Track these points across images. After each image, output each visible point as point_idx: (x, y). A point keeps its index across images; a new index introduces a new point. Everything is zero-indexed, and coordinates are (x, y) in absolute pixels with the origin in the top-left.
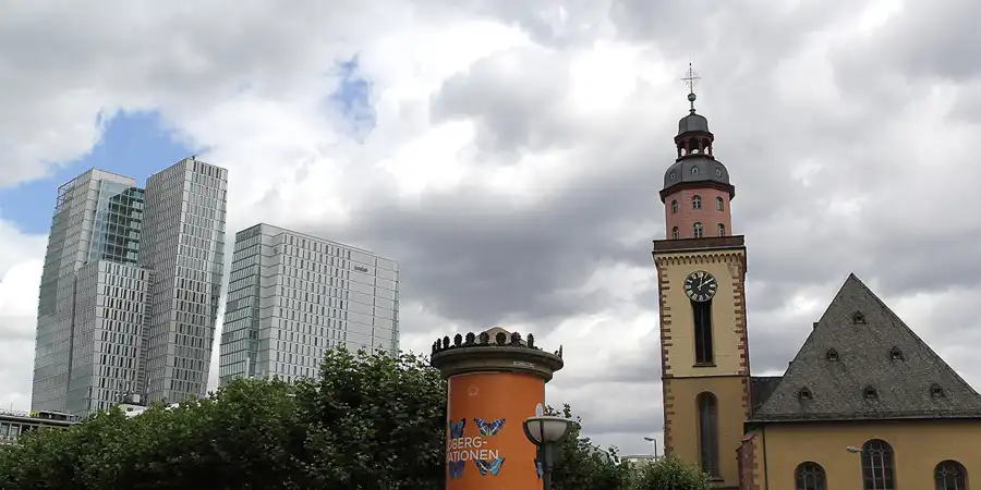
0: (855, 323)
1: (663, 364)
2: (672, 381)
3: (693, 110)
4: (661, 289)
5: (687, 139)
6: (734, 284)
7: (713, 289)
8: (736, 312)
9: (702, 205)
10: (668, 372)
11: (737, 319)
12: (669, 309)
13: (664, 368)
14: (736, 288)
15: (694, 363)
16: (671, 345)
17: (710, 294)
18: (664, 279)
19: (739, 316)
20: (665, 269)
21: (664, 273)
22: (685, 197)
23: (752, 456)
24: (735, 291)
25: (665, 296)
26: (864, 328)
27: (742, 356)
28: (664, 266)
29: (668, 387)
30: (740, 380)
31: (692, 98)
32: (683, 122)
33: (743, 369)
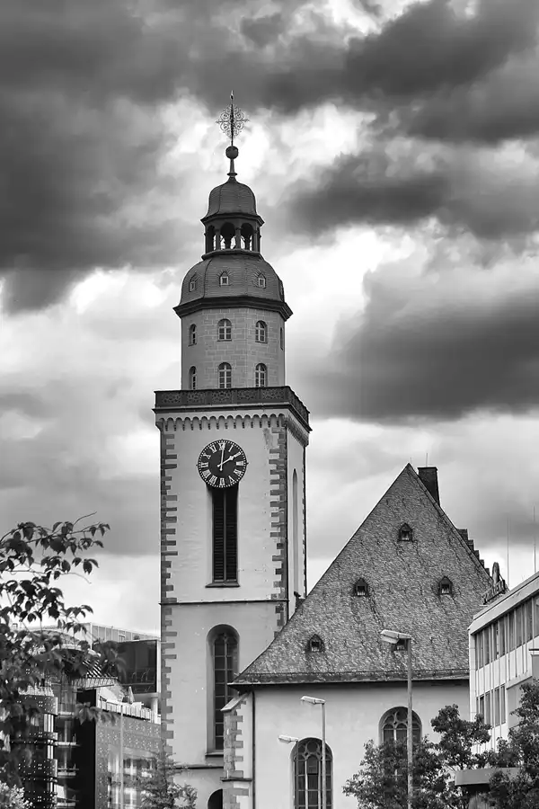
0: (399, 540)
1: (163, 582)
2: (175, 610)
3: (232, 174)
4: (164, 467)
5: (218, 225)
6: (271, 462)
7: (240, 468)
8: (273, 504)
9: (233, 334)
10: (169, 594)
11: (273, 515)
12: (174, 498)
13: (164, 588)
14: (273, 467)
15: (210, 581)
16: (176, 554)
17: (235, 477)
18: (169, 452)
19: (276, 510)
20: (172, 437)
21: (169, 442)
22: (209, 321)
23: (235, 732)
24: (272, 472)
25: (170, 479)
26: (410, 546)
27: (278, 572)
28: (170, 431)
29: (168, 618)
30: (272, 607)
31: (232, 153)
32: (216, 196)
33: (278, 591)
